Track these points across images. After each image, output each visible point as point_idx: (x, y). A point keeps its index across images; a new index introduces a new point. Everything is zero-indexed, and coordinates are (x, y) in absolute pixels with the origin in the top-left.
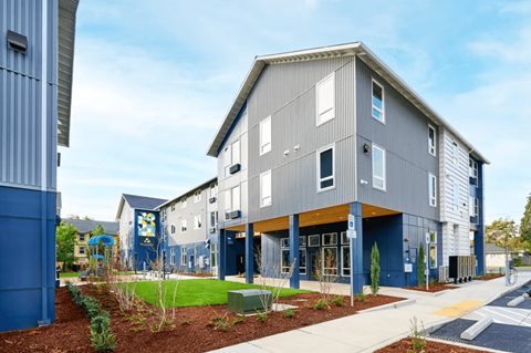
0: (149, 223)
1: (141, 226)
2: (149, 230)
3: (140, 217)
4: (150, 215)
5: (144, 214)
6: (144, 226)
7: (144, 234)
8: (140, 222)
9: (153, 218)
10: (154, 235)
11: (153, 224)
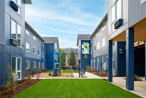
0: (86, 47)
1: (83, 49)
2: (87, 51)
3: (83, 45)
4: (87, 43)
5: (85, 43)
6: (85, 49)
7: (84, 53)
8: (83, 47)
9: (88, 45)
10: (89, 53)
11: (88, 48)
